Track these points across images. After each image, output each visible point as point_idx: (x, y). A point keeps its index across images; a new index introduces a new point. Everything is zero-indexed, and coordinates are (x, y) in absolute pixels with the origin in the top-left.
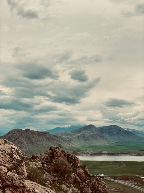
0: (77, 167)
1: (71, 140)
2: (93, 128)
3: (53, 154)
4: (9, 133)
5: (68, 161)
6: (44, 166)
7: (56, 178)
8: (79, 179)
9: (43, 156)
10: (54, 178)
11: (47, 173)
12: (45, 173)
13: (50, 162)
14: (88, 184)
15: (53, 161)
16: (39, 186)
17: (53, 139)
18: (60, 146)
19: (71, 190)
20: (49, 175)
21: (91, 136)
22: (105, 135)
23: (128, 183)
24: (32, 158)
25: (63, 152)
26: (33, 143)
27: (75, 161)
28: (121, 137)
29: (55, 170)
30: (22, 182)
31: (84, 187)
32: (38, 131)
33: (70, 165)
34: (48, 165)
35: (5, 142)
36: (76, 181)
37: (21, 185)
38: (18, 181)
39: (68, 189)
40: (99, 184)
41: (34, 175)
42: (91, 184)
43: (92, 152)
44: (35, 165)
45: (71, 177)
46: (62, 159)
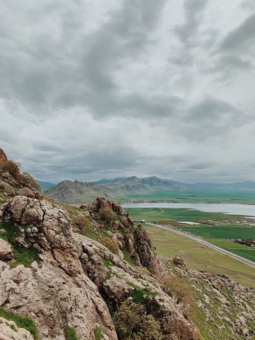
0: (121, 215)
1: (116, 190)
2: (136, 180)
3: (99, 204)
4: (60, 184)
5: (113, 210)
6: (91, 215)
7: (103, 225)
8: (123, 226)
9: (91, 206)
10: (100, 226)
11: (94, 221)
12: (92, 221)
13: (97, 211)
14: (130, 230)
15: (100, 210)
16: (85, 239)
17: (100, 189)
18: (106, 195)
19: (116, 235)
20: (96, 223)
21: (133, 186)
22: (147, 185)
23: (166, 227)
24: (81, 208)
25: (108, 202)
26: (81, 193)
27: (119, 210)
28: (161, 187)
29: (101, 218)
30: (69, 243)
31: (127, 233)
32: (86, 183)
33: (114, 214)
34: (95, 214)
35: (53, 206)
36: (120, 228)
37: (68, 246)
38: (65, 243)
39: (113, 234)
40: (140, 230)
41: (83, 223)
42: (133, 231)
43: (135, 200)
44: (84, 214)
45: (115, 224)
46: (108, 209)
